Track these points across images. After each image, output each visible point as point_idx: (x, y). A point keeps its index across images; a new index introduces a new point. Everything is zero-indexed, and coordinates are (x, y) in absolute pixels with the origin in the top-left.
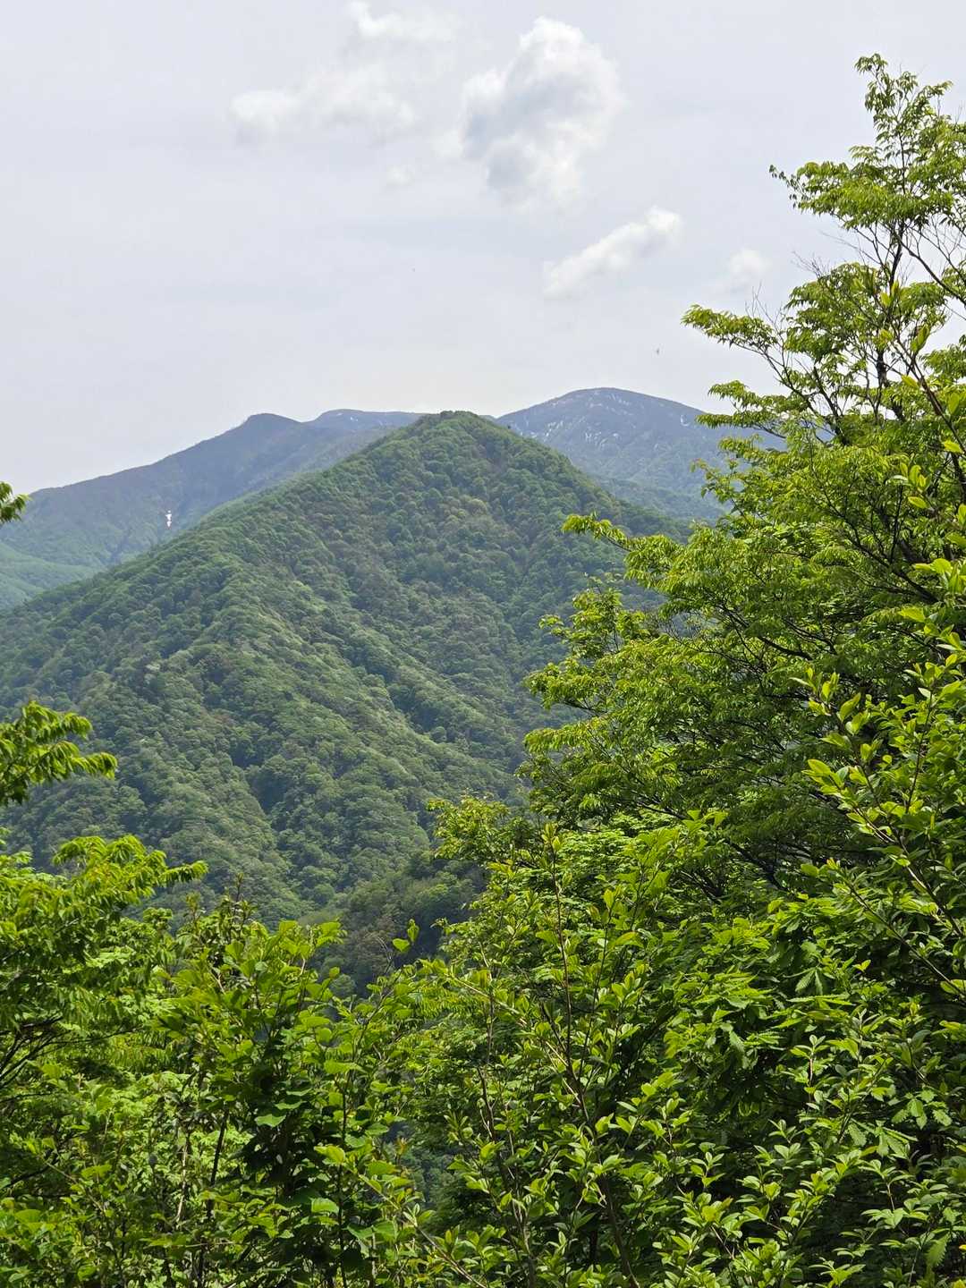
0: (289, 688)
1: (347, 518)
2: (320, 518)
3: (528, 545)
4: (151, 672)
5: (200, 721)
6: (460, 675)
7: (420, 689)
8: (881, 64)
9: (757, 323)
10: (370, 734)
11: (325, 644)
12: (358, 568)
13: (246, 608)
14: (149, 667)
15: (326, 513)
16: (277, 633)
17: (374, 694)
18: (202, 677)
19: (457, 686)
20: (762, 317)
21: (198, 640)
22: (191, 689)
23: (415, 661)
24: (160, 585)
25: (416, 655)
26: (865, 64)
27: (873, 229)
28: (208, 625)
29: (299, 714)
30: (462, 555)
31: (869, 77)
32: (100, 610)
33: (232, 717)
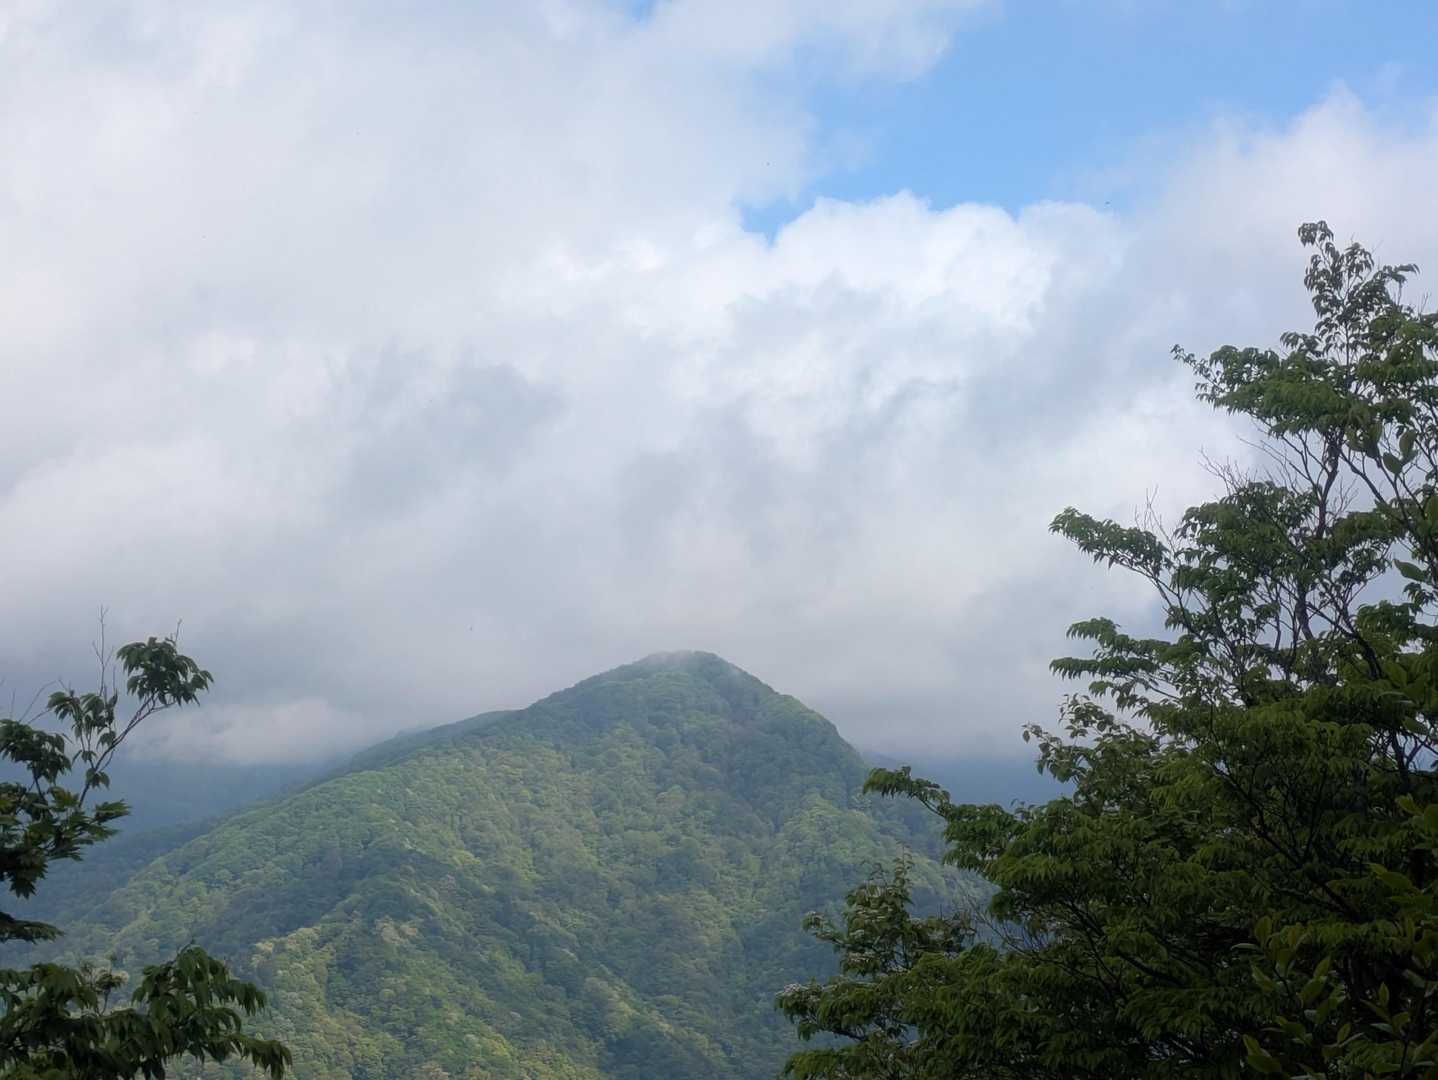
0: (439, 992)
1: (540, 775)
2: (506, 773)
3: (772, 835)
4: (261, 952)
5: (317, 1025)
6: (665, 997)
7: (611, 1011)
8: (1327, 233)
9: (1150, 537)
10: (540, 1066)
11: (493, 939)
12: (547, 841)
13: (396, 880)
14: (259, 945)
15: (514, 766)
16: (431, 917)
17: (550, 1012)
18: (329, 966)
19: (661, 1012)
20: (1155, 531)
21: (327, 916)
22: (311, 980)
23: (609, 973)
24: (286, 839)
25: (609, 965)
26: (1308, 234)
27: (1304, 438)
28: (344, 898)
29: (448, 1028)
30: (684, 838)
31: (1313, 249)
32: (205, 864)
33: (359, 1023)
